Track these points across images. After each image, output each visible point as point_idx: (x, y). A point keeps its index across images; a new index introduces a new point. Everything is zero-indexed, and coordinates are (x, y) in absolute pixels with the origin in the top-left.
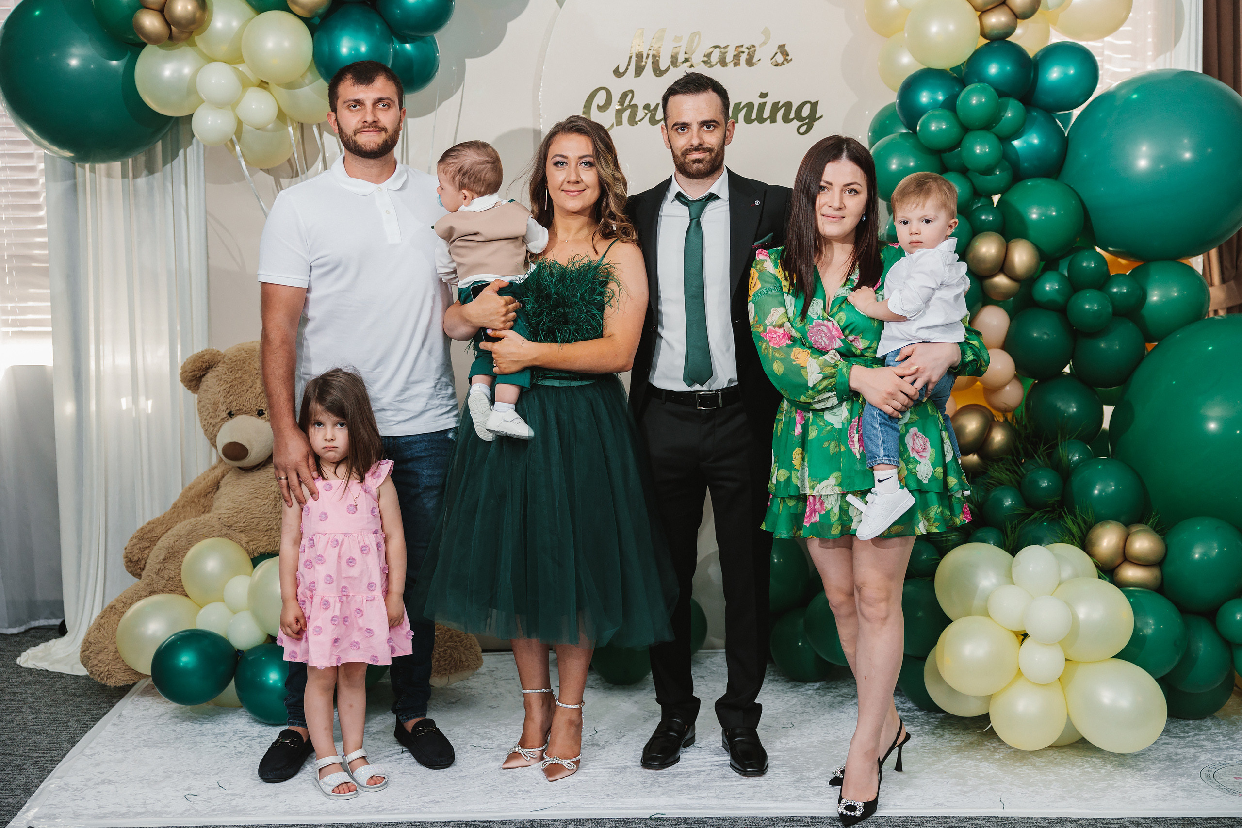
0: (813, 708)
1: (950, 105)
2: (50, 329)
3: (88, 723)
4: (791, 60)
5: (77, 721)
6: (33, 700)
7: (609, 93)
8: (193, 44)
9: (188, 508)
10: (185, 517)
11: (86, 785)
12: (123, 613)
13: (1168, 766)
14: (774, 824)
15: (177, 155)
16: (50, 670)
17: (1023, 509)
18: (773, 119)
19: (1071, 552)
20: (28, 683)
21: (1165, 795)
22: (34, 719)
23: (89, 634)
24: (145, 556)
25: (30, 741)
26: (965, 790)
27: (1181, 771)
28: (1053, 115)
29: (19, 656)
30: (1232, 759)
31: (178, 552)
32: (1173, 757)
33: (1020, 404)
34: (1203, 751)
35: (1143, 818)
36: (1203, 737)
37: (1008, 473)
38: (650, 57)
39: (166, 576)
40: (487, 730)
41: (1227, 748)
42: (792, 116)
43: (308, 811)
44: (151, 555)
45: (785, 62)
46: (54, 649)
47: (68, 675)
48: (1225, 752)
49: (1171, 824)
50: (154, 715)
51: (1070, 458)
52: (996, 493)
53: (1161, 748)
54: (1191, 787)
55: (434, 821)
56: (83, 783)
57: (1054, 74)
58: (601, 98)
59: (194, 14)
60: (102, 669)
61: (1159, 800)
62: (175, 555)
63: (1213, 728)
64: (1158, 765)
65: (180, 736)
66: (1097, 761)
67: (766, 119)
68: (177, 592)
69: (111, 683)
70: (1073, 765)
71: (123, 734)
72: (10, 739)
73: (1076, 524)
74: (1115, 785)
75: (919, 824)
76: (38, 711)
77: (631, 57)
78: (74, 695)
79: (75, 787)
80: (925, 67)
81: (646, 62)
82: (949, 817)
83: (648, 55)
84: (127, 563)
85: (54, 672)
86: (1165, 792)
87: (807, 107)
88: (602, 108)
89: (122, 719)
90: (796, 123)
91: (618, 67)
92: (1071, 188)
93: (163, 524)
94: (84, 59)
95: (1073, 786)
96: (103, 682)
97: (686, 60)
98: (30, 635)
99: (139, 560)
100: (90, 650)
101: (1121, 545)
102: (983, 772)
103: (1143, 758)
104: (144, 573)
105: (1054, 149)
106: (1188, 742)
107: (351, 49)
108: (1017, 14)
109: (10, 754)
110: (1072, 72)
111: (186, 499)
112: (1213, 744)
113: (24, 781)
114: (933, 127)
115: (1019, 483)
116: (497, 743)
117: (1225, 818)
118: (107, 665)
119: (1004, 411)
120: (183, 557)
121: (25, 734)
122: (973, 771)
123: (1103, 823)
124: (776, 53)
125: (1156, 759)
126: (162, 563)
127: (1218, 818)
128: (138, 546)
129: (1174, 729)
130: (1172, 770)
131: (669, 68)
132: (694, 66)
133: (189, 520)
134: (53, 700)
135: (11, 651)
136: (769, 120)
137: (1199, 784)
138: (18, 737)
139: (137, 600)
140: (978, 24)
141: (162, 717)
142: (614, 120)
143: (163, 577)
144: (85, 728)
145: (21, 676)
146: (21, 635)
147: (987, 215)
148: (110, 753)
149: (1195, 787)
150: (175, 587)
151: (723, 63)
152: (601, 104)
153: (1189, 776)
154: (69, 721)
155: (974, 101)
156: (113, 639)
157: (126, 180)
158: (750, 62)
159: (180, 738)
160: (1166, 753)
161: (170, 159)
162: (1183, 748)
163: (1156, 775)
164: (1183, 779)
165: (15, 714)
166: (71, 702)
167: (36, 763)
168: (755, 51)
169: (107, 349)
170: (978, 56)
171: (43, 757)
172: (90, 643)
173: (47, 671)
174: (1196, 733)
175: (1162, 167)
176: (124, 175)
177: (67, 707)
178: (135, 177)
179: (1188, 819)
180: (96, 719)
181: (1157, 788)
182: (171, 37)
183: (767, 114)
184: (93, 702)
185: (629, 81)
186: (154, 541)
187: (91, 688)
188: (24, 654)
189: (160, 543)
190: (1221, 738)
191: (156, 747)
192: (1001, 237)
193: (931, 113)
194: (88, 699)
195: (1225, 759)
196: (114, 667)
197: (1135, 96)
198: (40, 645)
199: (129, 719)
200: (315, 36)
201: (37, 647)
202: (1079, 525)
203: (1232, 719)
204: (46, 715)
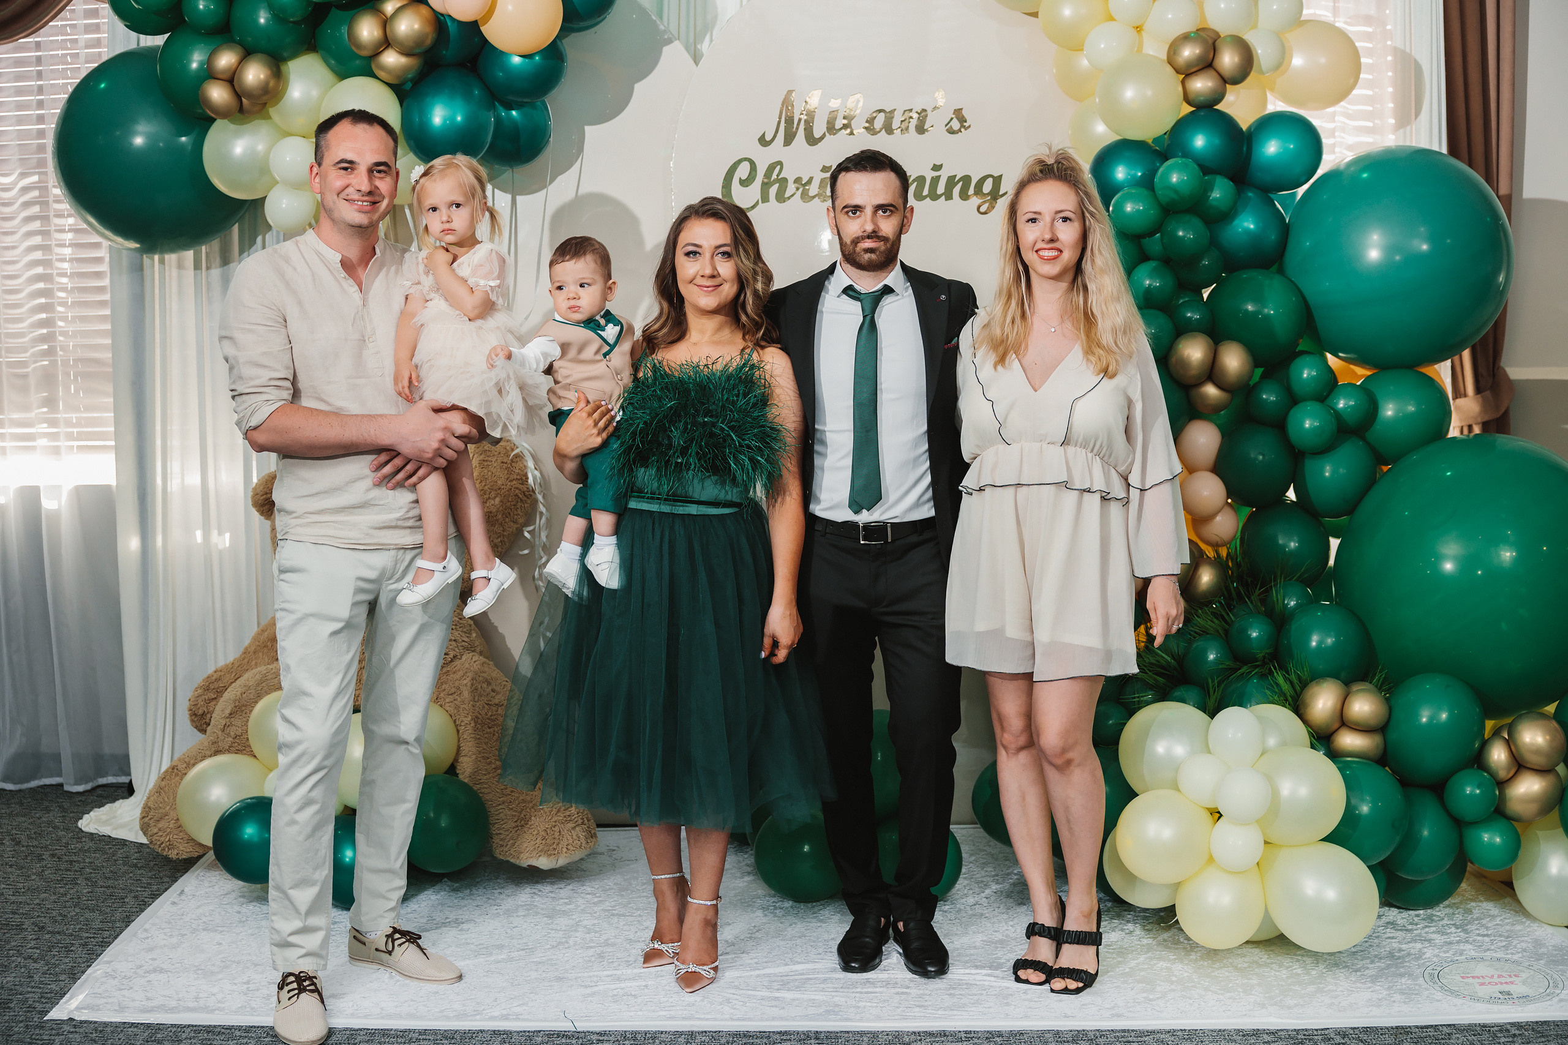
0: (987, 898)
1: (1148, 183)
2: (113, 443)
3: (146, 900)
4: (969, 126)
5: (134, 897)
6: (91, 871)
7: (752, 164)
8: (268, 117)
9: (261, 654)
10: (256, 664)
11: (135, 973)
12: (186, 774)
13: (1390, 964)
14: (920, 1040)
15: (255, 243)
16: (113, 835)
17: (1229, 663)
18: (948, 196)
19: (1280, 715)
20: (88, 851)
21: (1380, 1000)
22: (89, 893)
23: (148, 798)
24: (212, 709)
25: (81, 919)
26: (1151, 997)
27: (1402, 970)
28: (1272, 196)
29: (81, 818)
30: (1461, 954)
31: (246, 706)
32: (1396, 954)
33: (1235, 536)
34: (1430, 946)
35: (1351, 1028)
36: (1434, 929)
37: (1215, 620)
38: (802, 122)
39: (232, 734)
40: (596, 922)
41: (1458, 942)
42: (971, 191)
43: (378, 1014)
44: (217, 708)
45: (962, 130)
46: (119, 812)
47: (131, 842)
48: (1454, 947)
49: (1382, 1034)
50: (219, 894)
51: (1286, 602)
52: (1199, 644)
53: (1384, 943)
54: (1410, 989)
55: (521, 1030)
56: (133, 970)
57: (1272, 148)
58: (743, 171)
59: (267, 84)
60: (162, 839)
61: (1372, 1005)
62: (242, 708)
63: (1446, 919)
64: (1379, 964)
65: (244, 919)
66: (1308, 960)
67: (940, 196)
68: (245, 752)
69: (173, 854)
70: (1281, 965)
71: (183, 915)
72: (61, 915)
73: (1288, 683)
74: (1326, 989)
75: (1092, 1040)
76: (94, 884)
77: (779, 123)
78: (135, 866)
79: (123, 974)
80: (1120, 138)
81: (797, 129)
82: (1128, 1030)
83: (800, 120)
84: (191, 716)
85: (117, 839)
86: (1380, 996)
87: (990, 181)
88: (744, 183)
89: (183, 897)
90: (975, 201)
91: (764, 134)
92: (1292, 282)
93: (235, 671)
94: (148, 136)
95: (1277, 992)
96: (165, 854)
97: (845, 127)
98: (96, 794)
99: (204, 714)
100: (149, 817)
101: (1339, 706)
102: (1176, 976)
103: (1360, 956)
104: (209, 728)
105: (1273, 236)
106: (1415, 936)
107: (445, 120)
108: (1226, 78)
109: (59, 933)
110: (1292, 146)
111: (257, 643)
112: (1443, 937)
113: (70, 964)
114: (1129, 208)
115: (1226, 632)
116: (604, 937)
117: (1444, 1025)
118: (168, 834)
119: (1215, 546)
120: (251, 711)
121: (77, 910)
122: (1164, 974)
123: (1304, 1035)
124: (952, 119)
125: (1376, 956)
126: (227, 718)
127: (1436, 1026)
128: (203, 697)
129: (1402, 921)
130: (1393, 969)
131: (824, 135)
132: (855, 132)
133: (259, 668)
134: (112, 872)
135: (74, 812)
136: (943, 197)
137: (1420, 986)
138: (69, 913)
139: (201, 761)
140: (1180, 89)
141: (228, 896)
142: (759, 197)
143: (229, 735)
144: (143, 906)
145: (81, 842)
146: (87, 794)
147: (1192, 312)
148: (165, 937)
149: (1415, 990)
150: (241, 746)
151: (889, 130)
152: (744, 178)
153: (1410, 975)
154: (126, 897)
155: (1174, 179)
156: (174, 806)
157: (199, 271)
158: (921, 129)
159: (244, 922)
160: (1388, 949)
161: (247, 246)
162: (1409, 942)
163: (1372, 976)
164: (1403, 980)
165: (70, 886)
166: (131, 875)
167: (85, 945)
168: (926, 116)
169: (175, 466)
170: (1181, 126)
171: (93, 937)
172: (150, 808)
173: (110, 837)
174: (1426, 924)
175: (1398, 258)
176: (197, 266)
177: (126, 881)
178: (208, 268)
179: (1402, 1028)
180: (155, 896)
181: (1372, 992)
182: (241, 109)
183: (941, 189)
184: (155, 875)
185: (777, 151)
186: (220, 692)
187: (154, 858)
188: (86, 816)
189: (226, 695)
190: (1453, 930)
191: (216, 931)
192: (1209, 339)
193: (1127, 191)
194: (150, 871)
195: (1454, 955)
196: (175, 837)
197: (1365, 175)
198: (106, 806)
199: (191, 897)
200: (405, 104)
201: (102, 809)
202: (1292, 683)
203: (1469, 906)
204: (102, 889)
